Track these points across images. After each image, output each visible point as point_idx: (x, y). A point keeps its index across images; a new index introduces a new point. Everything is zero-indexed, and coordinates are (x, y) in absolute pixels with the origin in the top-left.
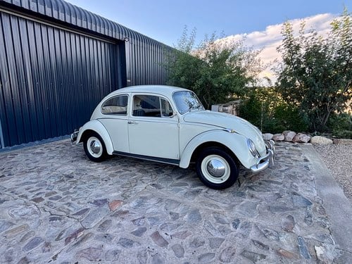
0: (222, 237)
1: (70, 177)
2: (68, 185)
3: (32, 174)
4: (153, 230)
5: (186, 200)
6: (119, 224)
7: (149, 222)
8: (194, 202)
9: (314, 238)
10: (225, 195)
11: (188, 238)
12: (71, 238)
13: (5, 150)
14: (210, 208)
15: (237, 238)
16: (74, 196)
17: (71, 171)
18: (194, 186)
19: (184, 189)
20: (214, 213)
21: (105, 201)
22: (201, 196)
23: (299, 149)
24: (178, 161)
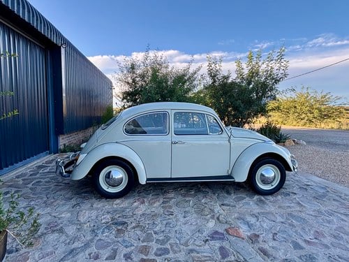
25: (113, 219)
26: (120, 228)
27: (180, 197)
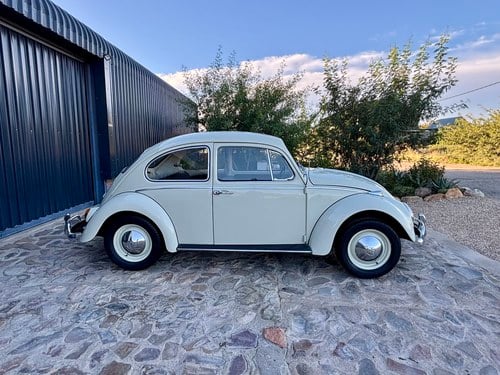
0: (464, 340)
1: (119, 307)
2: (137, 323)
4: (381, 359)
5: (355, 302)
6: (323, 366)
7: (358, 349)
8: (368, 303)
11: (433, 354)
14: (398, 306)
17: (110, 296)
18: (338, 279)
19: (332, 287)
20: (410, 310)
21: (246, 333)
24: (306, 246)
25: (114, 299)
26: (114, 313)
27: (228, 274)
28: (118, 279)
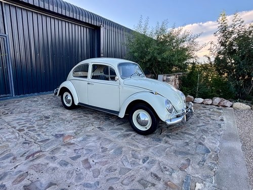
0: (131, 168)
1: (47, 118)
2: (44, 122)
3: (25, 114)
4: (85, 158)
5: (117, 140)
6: (65, 151)
7: (85, 152)
8: (122, 142)
9: (200, 177)
10: (146, 140)
11: (107, 165)
12: (30, 156)
13: (14, 98)
14: (131, 147)
15: (142, 170)
16: (44, 130)
17: (50, 114)
18: (126, 131)
19: (119, 133)
20: (133, 150)
21: (62, 135)
22: (129, 138)
23: (221, 111)
28: (60, 111)
